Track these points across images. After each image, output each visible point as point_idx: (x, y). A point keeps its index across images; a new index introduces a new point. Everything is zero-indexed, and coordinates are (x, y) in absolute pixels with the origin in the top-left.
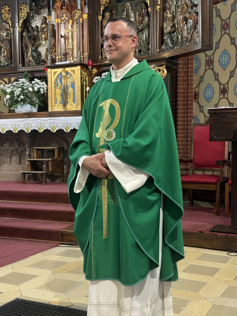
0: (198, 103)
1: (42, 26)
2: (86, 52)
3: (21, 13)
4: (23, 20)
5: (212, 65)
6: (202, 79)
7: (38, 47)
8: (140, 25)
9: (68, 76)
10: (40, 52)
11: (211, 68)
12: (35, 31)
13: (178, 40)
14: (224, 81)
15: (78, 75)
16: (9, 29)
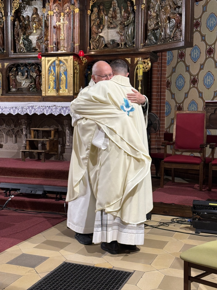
0: (170, 90)
1: (33, 16)
2: (77, 43)
3: (13, 3)
4: (15, 10)
5: (184, 58)
6: (174, 69)
7: (29, 35)
8: (126, 21)
9: (61, 64)
10: (30, 40)
11: (183, 61)
12: (26, 20)
13: (160, 36)
14: (194, 72)
15: (71, 64)
16: (2, 18)
